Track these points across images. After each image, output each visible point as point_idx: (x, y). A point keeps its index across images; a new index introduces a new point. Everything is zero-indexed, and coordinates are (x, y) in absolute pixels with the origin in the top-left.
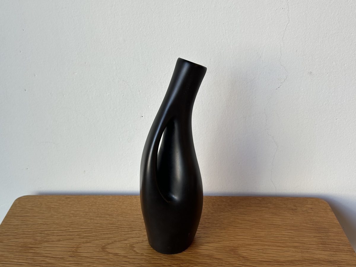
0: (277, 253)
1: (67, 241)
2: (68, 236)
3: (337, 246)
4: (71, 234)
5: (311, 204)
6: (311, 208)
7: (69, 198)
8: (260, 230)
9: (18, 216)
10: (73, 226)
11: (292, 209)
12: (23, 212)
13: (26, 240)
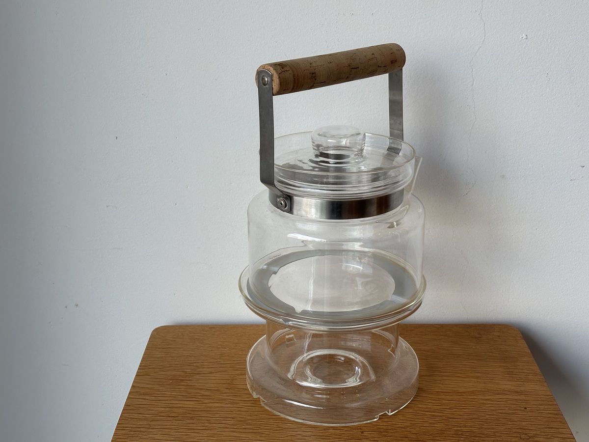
0: (456, 384)
1: (220, 373)
2: (221, 368)
3: (526, 376)
4: (222, 366)
5: (499, 332)
6: (499, 336)
7: (213, 328)
8: (437, 360)
9: (159, 348)
10: (223, 358)
11: (476, 338)
12: (164, 344)
13: (174, 373)
